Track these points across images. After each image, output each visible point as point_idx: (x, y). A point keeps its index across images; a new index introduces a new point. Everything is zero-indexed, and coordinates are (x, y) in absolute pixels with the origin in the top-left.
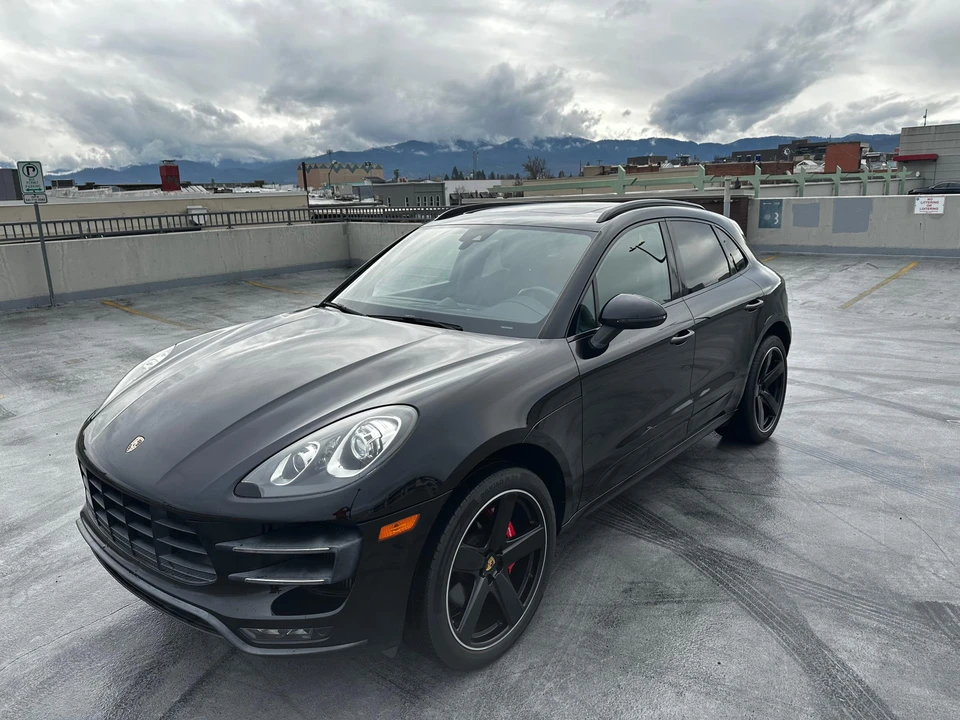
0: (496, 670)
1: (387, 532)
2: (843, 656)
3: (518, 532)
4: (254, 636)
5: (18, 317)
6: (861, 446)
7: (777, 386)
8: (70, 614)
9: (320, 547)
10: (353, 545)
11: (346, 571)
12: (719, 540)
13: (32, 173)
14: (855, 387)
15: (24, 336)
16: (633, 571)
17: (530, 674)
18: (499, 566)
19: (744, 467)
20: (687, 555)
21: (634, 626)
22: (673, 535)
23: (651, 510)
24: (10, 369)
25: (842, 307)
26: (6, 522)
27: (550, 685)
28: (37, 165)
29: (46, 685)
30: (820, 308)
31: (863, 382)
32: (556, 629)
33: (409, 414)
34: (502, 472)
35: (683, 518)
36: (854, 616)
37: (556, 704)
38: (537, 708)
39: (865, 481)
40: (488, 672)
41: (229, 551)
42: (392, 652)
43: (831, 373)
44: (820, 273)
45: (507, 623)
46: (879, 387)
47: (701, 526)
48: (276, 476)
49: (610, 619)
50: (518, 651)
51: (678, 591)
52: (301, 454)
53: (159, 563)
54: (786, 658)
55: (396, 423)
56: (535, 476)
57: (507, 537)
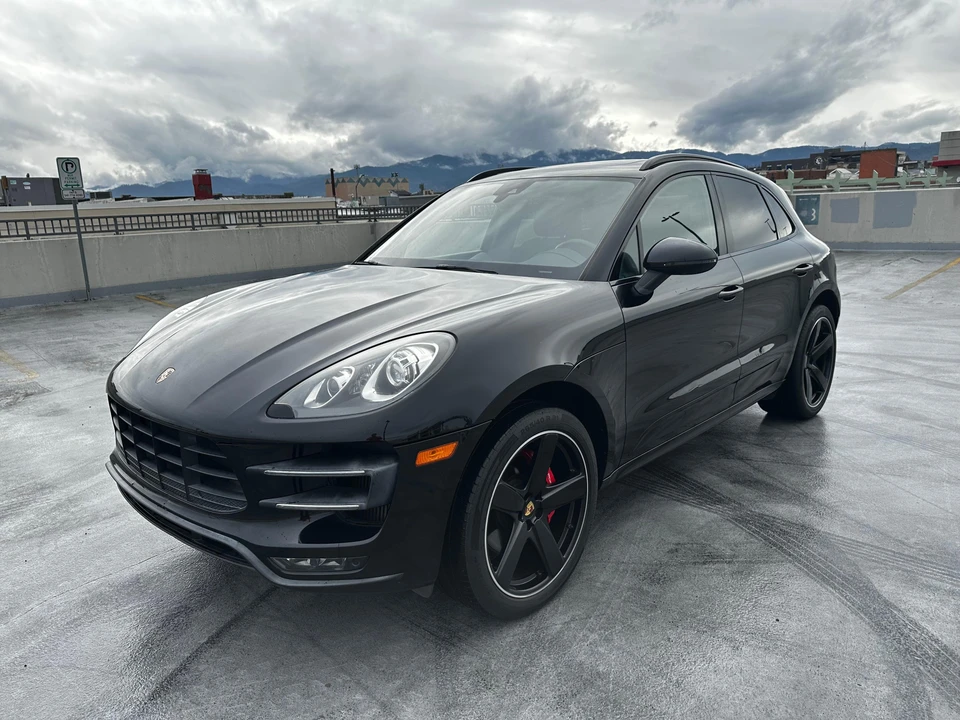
0: (536, 620)
1: (425, 458)
2: (915, 616)
3: (558, 479)
4: (284, 567)
5: (55, 309)
6: (917, 423)
7: (825, 360)
8: (98, 563)
9: (356, 470)
10: (388, 469)
11: (381, 497)
12: (767, 505)
13: (71, 169)
14: (908, 370)
15: (61, 325)
16: (679, 534)
17: (572, 625)
18: (537, 512)
19: (791, 439)
20: (736, 520)
21: (682, 584)
22: (720, 501)
23: (695, 478)
24: (47, 353)
25: (886, 298)
26: (39, 481)
27: (593, 637)
28: (76, 161)
29: (75, 623)
30: (863, 298)
31: (915, 365)
32: (598, 584)
33: (448, 342)
34: (543, 410)
35: (730, 486)
36: (924, 579)
37: (602, 655)
38: (582, 657)
39: (925, 454)
40: (527, 622)
41: (261, 474)
42: (426, 592)
43: (879, 356)
44: (861, 267)
45: (545, 573)
46: (933, 369)
47: (749, 493)
48: (309, 400)
49: (656, 576)
50: (559, 604)
51: (728, 552)
52: (335, 378)
53: (187, 494)
54: (851, 617)
55: (433, 349)
56: (577, 420)
57: (547, 483)
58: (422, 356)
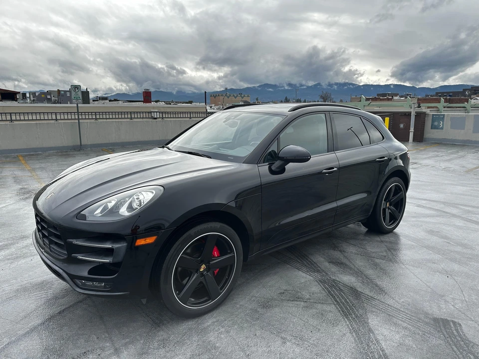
0: (200, 320)
1: (140, 242)
2: (380, 337)
3: (221, 255)
4: (80, 284)
5: (65, 153)
6: (442, 240)
7: (399, 205)
8: (31, 273)
9: (108, 245)
10: (122, 246)
11: (119, 258)
12: (341, 276)
13: (77, 91)
14: (454, 211)
15: (64, 161)
16: (289, 285)
17: (216, 324)
18: (208, 269)
19: (375, 246)
20: (320, 281)
21: (277, 310)
22: (318, 271)
23: (312, 258)
24: (53, 174)
25: (466, 171)
26: (23, 234)
27: (223, 330)
28: (79, 87)
29: (10, 299)
30: (454, 171)
31: (461, 209)
32: (238, 306)
34: (208, 223)
35: (327, 264)
36: (395, 320)
37: (221, 338)
38: (212, 339)
39: (437, 257)
40: (196, 320)
41: (71, 243)
42: (144, 301)
43: (444, 203)
44: (461, 153)
45: (210, 298)
46: (469, 212)
47: (334, 269)
48: (96, 213)
49: (266, 305)
50: (215, 313)
51: (308, 296)
53: (50, 248)
54: (348, 335)
55: (153, 193)
57: (214, 257)
58: (146, 196)
